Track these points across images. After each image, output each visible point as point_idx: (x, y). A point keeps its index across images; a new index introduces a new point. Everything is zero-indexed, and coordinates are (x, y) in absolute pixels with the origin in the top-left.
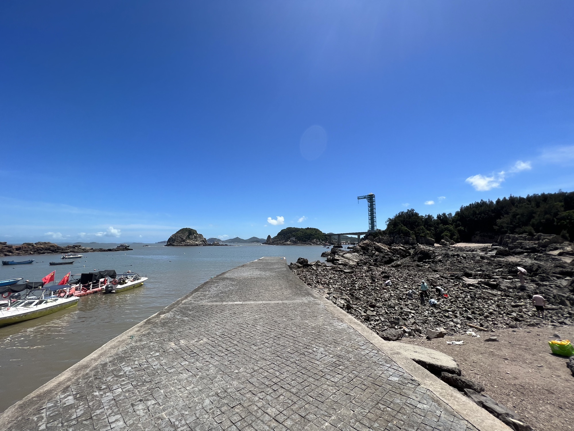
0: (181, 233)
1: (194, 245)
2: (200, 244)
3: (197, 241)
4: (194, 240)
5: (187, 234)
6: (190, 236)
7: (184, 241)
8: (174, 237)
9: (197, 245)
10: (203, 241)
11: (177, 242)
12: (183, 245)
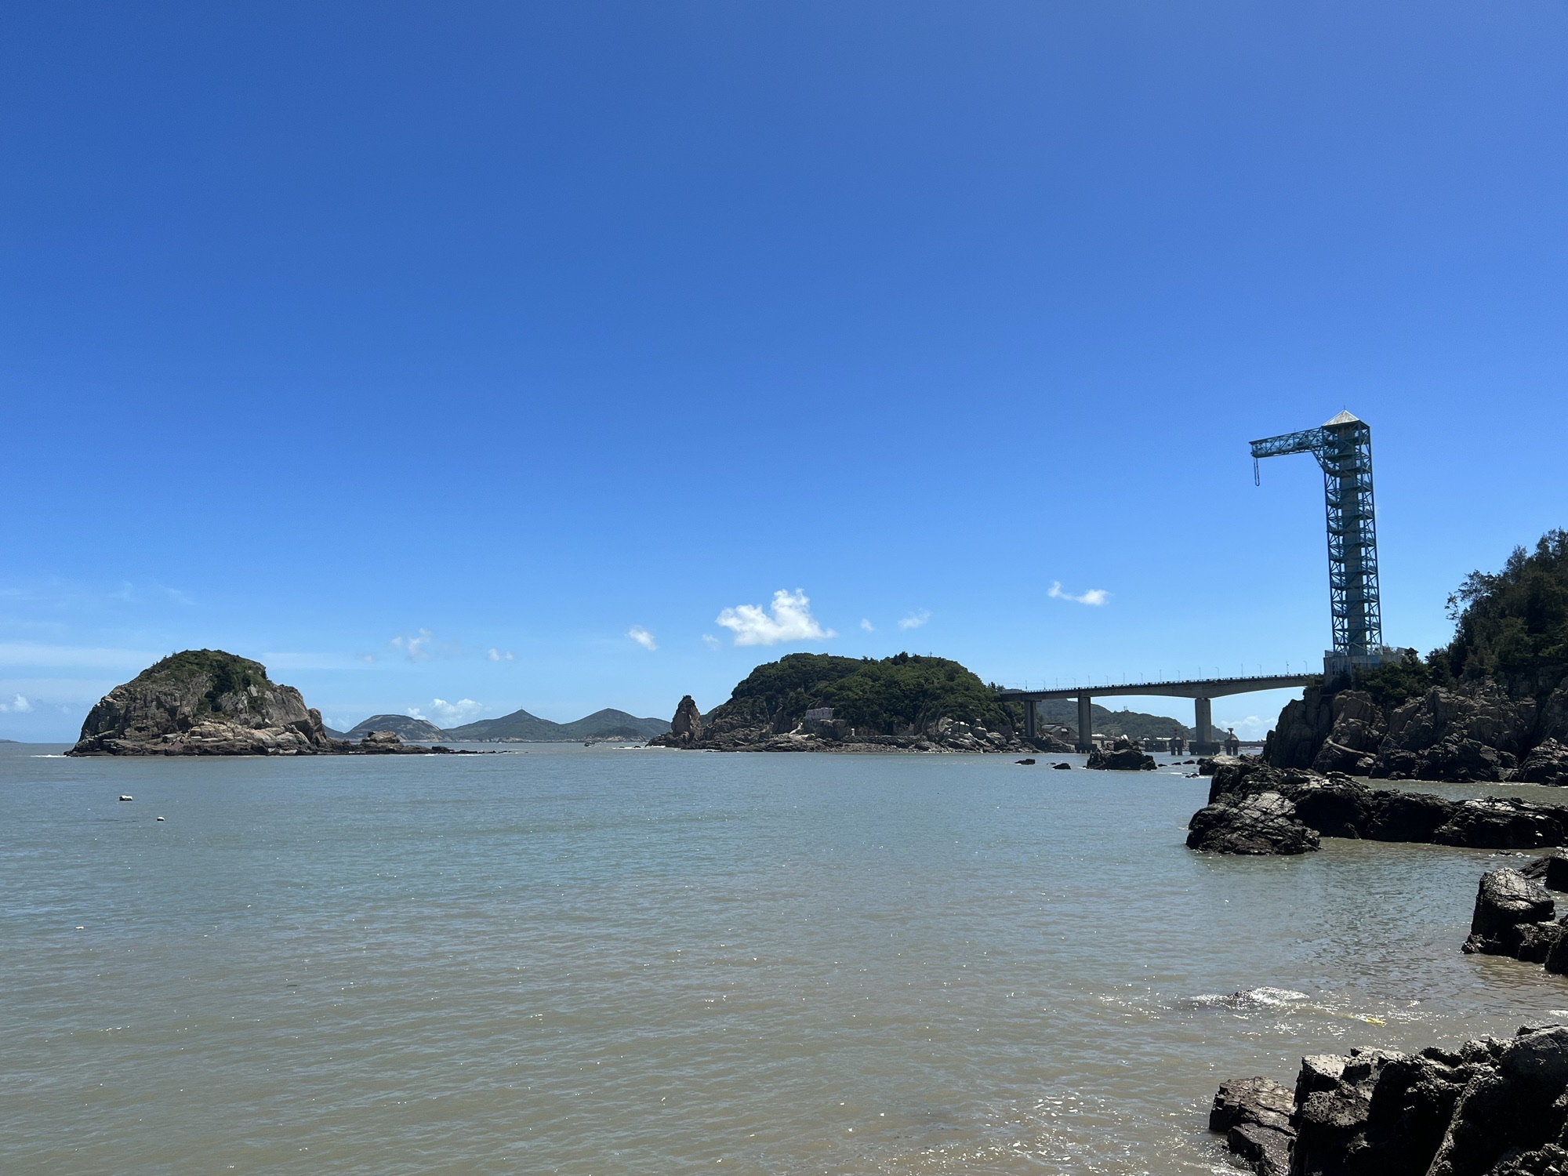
0: (168, 676)
1: (242, 752)
2: (279, 746)
3: (266, 726)
4: (246, 722)
5: (204, 683)
6: (226, 700)
7: (184, 725)
8: (118, 704)
9: (260, 749)
10: (303, 727)
11: (140, 729)
12: (178, 747)
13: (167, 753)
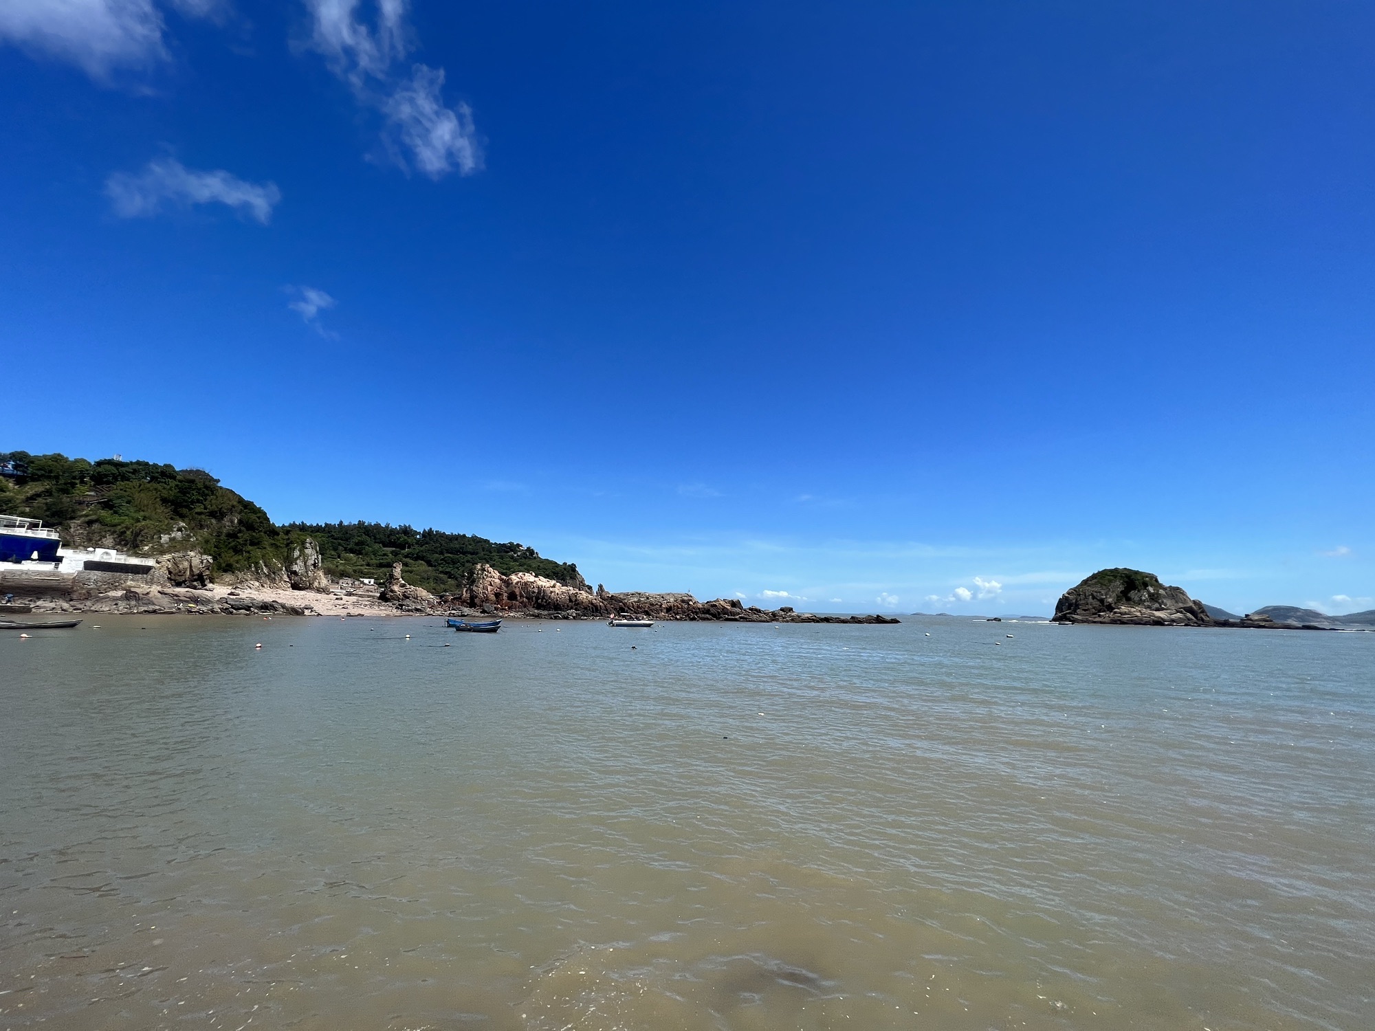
0: (1096, 583)
1: (1146, 623)
2: (1173, 621)
3: (1163, 609)
4: (1149, 607)
5: (1119, 586)
6: (1132, 594)
7: (1110, 608)
8: (1071, 597)
9: (1159, 622)
10: (1190, 610)
11: (1085, 610)
12: (1107, 620)
13: (1101, 623)
